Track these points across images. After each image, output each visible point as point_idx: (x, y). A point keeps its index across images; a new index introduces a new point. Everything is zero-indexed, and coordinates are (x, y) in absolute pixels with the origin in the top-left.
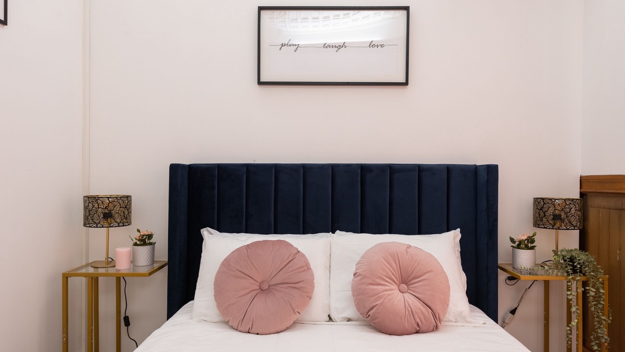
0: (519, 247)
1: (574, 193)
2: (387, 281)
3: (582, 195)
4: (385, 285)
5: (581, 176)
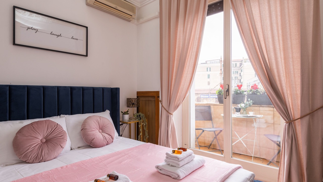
0: (124, 114)
1: (135, 97)
2: (96, 129)
3: (137, 97)
4: (95, 131)
5: (137, 92)
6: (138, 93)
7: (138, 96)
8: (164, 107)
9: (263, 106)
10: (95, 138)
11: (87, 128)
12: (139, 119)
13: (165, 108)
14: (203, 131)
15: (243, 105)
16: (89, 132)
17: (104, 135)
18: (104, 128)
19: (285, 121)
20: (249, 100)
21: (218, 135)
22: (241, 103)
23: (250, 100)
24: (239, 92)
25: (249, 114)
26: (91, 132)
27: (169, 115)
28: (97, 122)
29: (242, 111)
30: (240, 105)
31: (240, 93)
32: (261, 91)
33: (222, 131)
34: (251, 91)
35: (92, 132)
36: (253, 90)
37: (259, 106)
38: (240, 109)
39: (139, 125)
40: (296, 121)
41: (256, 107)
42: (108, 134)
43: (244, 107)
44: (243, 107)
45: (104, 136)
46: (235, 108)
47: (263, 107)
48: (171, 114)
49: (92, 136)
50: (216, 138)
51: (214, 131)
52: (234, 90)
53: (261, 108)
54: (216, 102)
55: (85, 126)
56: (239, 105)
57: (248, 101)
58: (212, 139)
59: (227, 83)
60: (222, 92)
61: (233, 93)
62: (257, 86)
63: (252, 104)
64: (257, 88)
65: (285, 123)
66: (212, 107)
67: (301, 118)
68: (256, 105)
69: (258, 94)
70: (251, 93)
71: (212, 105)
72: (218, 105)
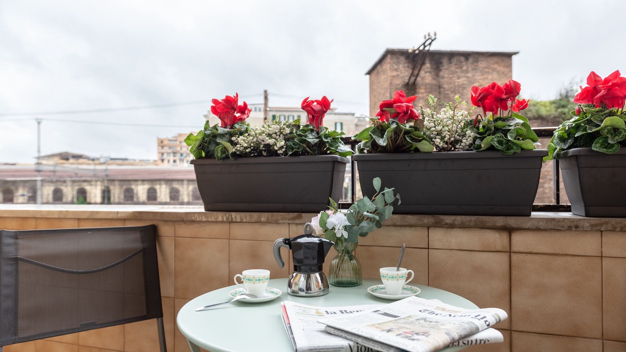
9: (448, 219)
15: (338, 219)
20: (377, 182)
22: (326, 206)
23: (382, 189)
24: (311, 139)
25: (382, 284)
29: (331, 259)
30: (323, 223)
31: (321, 147)
32: (439, 128)
36: (394, 126)
37: (427, 220)
38: (321, 250)
41: (411, 226)
43: (346, 235)
44: (341, 233)
46: (287, 242)
47: (452, 226)
52: (288, 131)
53: (438, 237)
56: (315, 222)
57: (369, 191)
60: (219, 140)
61: (283, 143)
63: (392, 208)
66: (165, 231)
68: (411, 219)
69: (425, 146)
70: (382, 142)
71: (166, 221)
72: (193, 222)
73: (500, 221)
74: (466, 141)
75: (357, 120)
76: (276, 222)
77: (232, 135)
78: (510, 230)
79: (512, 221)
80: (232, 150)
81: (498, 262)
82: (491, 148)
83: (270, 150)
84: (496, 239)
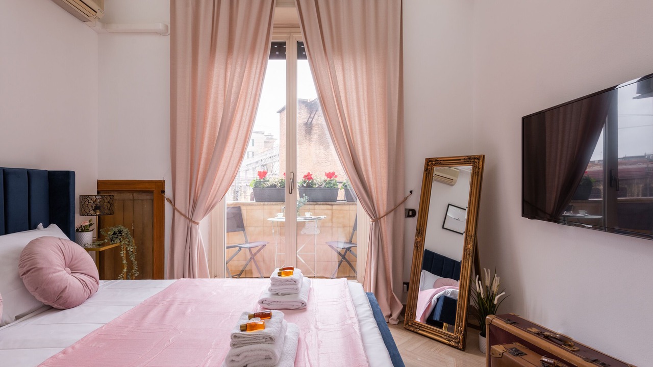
1: (95, 192)
3: (98, 193)
5: (98, 181)
6: (100, 183)
7: (99, 190)
8: (180, 210)
9: (319, 203)
10: (68, 287)
11: (44, 266)
12: (120, 240)
13: (183, 212)
14: (240, 248)
16: (50, 276)
17: (82, 278)
18: (76, 262)
19: (371, 220)
20: (304, 195)
21: (255, 254)
26: (54, 275)
27: (193, 225)
28: (59, 250)
32: (318, 182)
33: (265, 245)
34: (305, 182)
35: (58, 274)
36: (307, 181)
37: (315, 203)
39: (122, 252)
40: (382, 219)
41: (311, 205)
42: (88, 274)
45: (81, 281)
47: (320, 205)
48: (197, 224)
49: (59, 284)
50: (253, 259)
51: (250, 249)
52: (280, 181)
53: (317, 207)
54: (234, 200)
55: (37, 263)
58: (244, 263)
59: (291, 171)
61: (280, 184)
62: (311, 175)
63: (307, 201)
64: (311, 178)
65: (371, 222)
66: (243, 208)
67: (387, 214)
68: (311, 203)
69: (314, 186)
70: (305, 185)
71: (244, 205)
72: (253, 205)
73: (330, 203)
74: (323, 185)
75: (266, 137)
76: (277, 205)
77: (264, 181)
78: (332, 205)
79: (333, 203)
80: (265, 186)
81: (330, 212)
82: (328, 187)
83: (275, 186)
84: (329, 207)
